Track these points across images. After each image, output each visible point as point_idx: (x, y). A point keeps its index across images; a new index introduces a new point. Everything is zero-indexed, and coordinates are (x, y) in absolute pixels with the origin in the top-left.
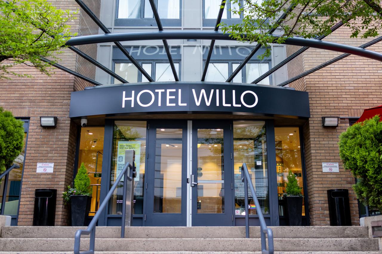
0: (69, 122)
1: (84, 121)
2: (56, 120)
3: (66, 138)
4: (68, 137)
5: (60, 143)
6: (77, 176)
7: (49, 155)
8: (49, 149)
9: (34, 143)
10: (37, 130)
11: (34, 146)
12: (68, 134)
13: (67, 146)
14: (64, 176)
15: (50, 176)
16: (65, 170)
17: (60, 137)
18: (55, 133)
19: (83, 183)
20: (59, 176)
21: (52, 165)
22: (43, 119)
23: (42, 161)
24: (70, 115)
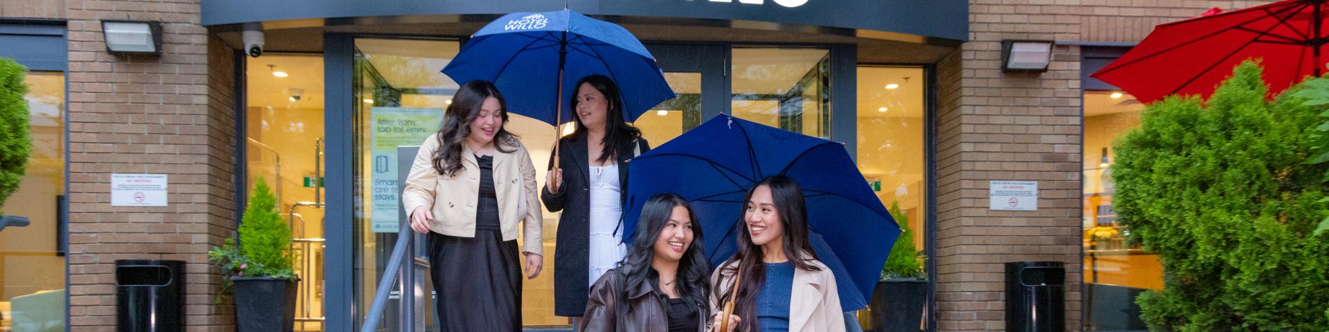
0: (204, 39)
1: (252, 39)
2: (157, 29)
3: (200, 95)
4: (204, 89)
5: (179, 109)
6: (248, 215)
7: (149, 149)
8: (145, 130)
9: (93, 107)
10: (96, 66)
11: (93, 117)
12: (205, 79)
13: (204, 119)
14: (204, 218)
15: (159, 218)
16: (204, 199)
17: (178, 89)
18: (160, 76)
19: (267, 239)
20: (188, 218)
21: (162, 181)
22: (112, 29)
23: (125, 168)
24: (204, 14)
